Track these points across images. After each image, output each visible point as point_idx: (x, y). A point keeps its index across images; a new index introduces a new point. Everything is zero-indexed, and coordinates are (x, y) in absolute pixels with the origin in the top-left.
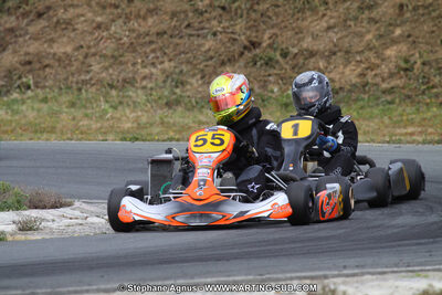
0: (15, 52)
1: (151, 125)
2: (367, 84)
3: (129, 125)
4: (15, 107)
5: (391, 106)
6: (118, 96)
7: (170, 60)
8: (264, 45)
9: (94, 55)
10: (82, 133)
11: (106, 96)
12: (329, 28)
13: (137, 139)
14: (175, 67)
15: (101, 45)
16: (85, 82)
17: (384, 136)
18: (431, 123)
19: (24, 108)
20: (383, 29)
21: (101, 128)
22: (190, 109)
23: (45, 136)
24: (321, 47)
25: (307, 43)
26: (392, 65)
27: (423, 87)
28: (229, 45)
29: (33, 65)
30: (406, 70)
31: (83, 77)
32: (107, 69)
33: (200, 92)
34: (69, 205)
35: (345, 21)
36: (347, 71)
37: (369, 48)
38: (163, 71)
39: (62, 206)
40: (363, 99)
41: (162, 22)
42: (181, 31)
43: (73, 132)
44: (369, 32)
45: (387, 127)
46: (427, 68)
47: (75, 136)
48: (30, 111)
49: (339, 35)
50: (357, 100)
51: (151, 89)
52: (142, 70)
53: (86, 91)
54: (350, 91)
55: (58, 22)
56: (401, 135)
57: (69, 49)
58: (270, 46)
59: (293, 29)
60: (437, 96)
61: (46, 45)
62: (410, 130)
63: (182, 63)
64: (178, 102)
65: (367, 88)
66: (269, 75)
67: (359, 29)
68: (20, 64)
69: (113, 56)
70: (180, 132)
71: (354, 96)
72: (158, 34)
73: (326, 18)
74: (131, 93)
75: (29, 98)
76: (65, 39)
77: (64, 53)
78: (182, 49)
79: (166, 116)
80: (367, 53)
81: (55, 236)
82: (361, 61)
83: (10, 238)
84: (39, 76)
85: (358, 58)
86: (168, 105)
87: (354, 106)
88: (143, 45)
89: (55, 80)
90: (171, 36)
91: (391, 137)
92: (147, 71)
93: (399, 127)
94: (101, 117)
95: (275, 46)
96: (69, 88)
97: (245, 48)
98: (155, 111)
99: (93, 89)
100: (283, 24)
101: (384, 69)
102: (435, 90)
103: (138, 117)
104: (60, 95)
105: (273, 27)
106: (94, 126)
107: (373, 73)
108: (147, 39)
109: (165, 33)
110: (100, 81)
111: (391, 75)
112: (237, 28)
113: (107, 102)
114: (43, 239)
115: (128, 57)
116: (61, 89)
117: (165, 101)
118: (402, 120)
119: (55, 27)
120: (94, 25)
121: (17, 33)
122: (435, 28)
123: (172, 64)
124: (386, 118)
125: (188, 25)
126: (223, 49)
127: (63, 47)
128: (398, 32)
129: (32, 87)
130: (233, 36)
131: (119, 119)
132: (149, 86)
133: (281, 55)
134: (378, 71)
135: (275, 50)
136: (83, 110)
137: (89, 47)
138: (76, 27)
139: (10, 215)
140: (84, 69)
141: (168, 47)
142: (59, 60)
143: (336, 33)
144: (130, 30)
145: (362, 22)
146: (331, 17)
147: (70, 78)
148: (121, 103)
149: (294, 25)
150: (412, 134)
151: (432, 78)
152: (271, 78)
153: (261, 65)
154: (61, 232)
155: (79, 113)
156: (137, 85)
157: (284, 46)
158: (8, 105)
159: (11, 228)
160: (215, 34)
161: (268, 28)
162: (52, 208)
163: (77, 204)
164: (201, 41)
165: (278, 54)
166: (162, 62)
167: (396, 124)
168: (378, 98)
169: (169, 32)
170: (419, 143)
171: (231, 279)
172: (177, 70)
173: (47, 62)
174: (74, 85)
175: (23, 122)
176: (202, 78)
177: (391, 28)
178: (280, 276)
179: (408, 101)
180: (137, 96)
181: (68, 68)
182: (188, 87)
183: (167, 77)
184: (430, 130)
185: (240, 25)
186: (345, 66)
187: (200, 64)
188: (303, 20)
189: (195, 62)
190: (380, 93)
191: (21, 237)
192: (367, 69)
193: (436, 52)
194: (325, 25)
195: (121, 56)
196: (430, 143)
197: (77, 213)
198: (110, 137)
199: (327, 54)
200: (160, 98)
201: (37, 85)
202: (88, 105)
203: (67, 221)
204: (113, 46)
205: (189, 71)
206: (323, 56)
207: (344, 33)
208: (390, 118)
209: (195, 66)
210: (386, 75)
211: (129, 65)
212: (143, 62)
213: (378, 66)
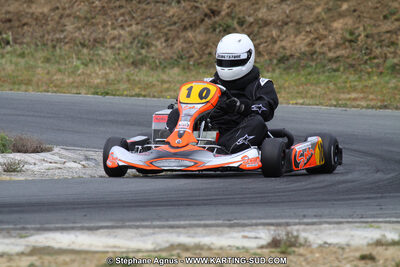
1: (119, 82)
2: (315, 52)
3: (99, 81)
5: (336, 74)
6: (89, 54)
7: (137, 24)
8: (223, 13)
9: (69, 16)
10: (55, 86)
11: (78, 53)
12: (282, 0)
13: (107, 94)
14: (142, 30)
15: (76, 8)
16: (59, 40)
17: (330, 100)
18: (372, 90)
19: (3, 61)
20: (331, 3)
21: (73, 82)
22: (154, 68)
23: (23, 87)
24: (275, 18)
25: (262, 13)
26: (338, 37)
27: (366, 57)
28: (191, 12)
29: (12, 23)
30: (351, 41)
31: (57, 36)
32: (79, 29)
33: (163, 54)
34: (48, 150)
36: (298, 40)
37: (318, 20)
38: (131, 33)
39: (42, 151)
40: (311, 66)
43: (48, 86)
44: (318, 5)
45: (332, 92)
46: (369, 40)
47: (50, 89)
48: (8, 64)
49: (292, 7)
50: (305, 67)
51: (119, 49)
52: (111, 32)
53: (60, 48)
54: (299, 58)
56: (345, 100)
57: (46, 10)
58: (228, 14)
60: (378, 66)
61: (25, 5)
62: (353, 95)
63: (148, 27)
64: (143, 62)
65: (315, 57)
67: (310, 3)
68: (2, 21)
69: (86, 18)
70: (145, 89)
71: (303, 63)
74: (100, 52)
75: (8, 53)
76: (43, 1)
77: (41, 13)
78: (148, 14)
79: (132, 75)
80: (316, 25)
81: (37, 178)
82: (310, 32)
84: (18, 33)
85: (308, 29)
86: (134, 64)
87: (302, 72)
88: (113, 9)
89: (32, 37)
90: (139, 2)
91: (337, 100)
92: (116, 32)
93: (344, 93)
94: (73, 72)
95: (233, 15)
96: (45, 45)
97: (206, 15)
98: (122, 69)
99: (67, 47)
101: (331, 40)
102: (376, 61)
103: (106, 74)
104: (36, 50)
106: (66, 81)
107: (321, 43)
108: (117, 3)
110: (73, 40)
111: (337, 46)
113: (78, 59)
114: (26, 180)
115: (100, 19)
116: (37, 45)
117: (131, 60)
118: (345, 87)
122: (378, 5)
123: (139, 27)
124: (331, 86)
126: (185, 16)
127: (40, 8)
128: (345, 6)
129: (11, 43)
130: (196, 4)
131: (90, 75)
132: (118, 46)
133: (238, 23)
134: (325, 41)
135: (233, 18)
136: (57, 65)
137: (64, 9)
140: (59, 28)
141: (136, 12)
142: (36, 19)
143: (289, 5)
147: (46, 36)
148: (91, 60)
150: (355, 99)
151: (374, 49)
153: (220, 32)
154: (42, 174)
155: (53, 68)
156: (107, 45)
157: (241, 15)
160: (178, 2)
162: (33, 152)
163: (56, 149)
164: (166, 7)
165: (235, 22)
166: (131, 25)
167: (341, 90)
168: (324, 66)
170: (363, 107)
171: (202, 222)
172: (143, 33)
173: (25, 20)
174: (50, 43)
175: (2, 74)
176: (166, 40)
177: (339, 3)
178: (246, 222)
179: (351, 70)
180: (107, 55)
181: (44, 27)
182: (153, 48)
183: (134, 39)
184: (371, 96)
186: (296, 36)
187: (164, 28)
189: (160, 26)
190: (326, 62)
191: (6, 177)
192: (316, 38)
193: (379, 26)
195: (93, 18)
196: (373, 107)
197: (56, 158)
198: (83, 91)
199: (280, 23)
200: (127, 57)
201: (15, 41)
202: (61, 61)
203: (47, 165)
204: (86, 8)
205: (154, 34)
206: (276, 25)
207: (296, 6)
208: (335, 84)
209: (159, 30)
210: (332, 45)
211: (100, 26)
212: (113, 24)
213: (325, 37)
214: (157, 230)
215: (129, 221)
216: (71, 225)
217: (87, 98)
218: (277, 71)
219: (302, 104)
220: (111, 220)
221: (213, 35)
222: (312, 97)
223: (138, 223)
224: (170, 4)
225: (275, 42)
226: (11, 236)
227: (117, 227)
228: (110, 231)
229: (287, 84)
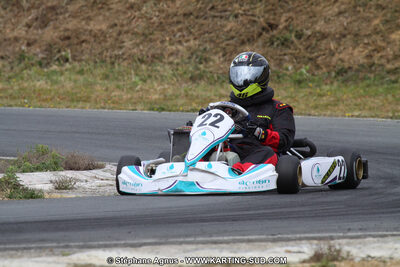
0: (55, 28)
1: (177, 97)
2: (374, 64)
3: (156, 96)
4: (55, 78)
5: (395, 85)
6: (148, 70)
7: (195, 39)
8: (281, 27)
9: (127, 32)
10: (114, 103)
11: (137, 69)
12: (340, 13)
13: (163, 110)
14: (199, 45)
15: (133, 24)
16: (117, 57)
17: (388, 111)
19: (62, 78)
20: (389, 15)
21: (131, 99)
22: (213, 83)
23: (81, 104)
24: (333, 30)
25: (320, 26)
26: (396, 48)
28: (248, 26)
29: (71, 40)
31: (116, 52)
32: (138, 45)
33: (222, 69)
34: (101, 167)
35: (355, 7)
36: (356, 52)
37: (376, 31)
38: (189, 48)
39: (94, 168)
40: (369, 78)
41: (189, 4)
42: (206, 13)
43: (106, 102)
44: (376, 17)
45: (390, 103)
47: (107, 105)
48: (67, 82)
49: (349, 20)
50: (363, 79)
51: (178, 64)
52: (169, 47)
53: (119, 64)
54: (358, 71)
55: (95, 2)
57: (104, 27)
58: (286, 28)
59: (308, 13)
61: (83, 23)
63: (206, 42)
64: (201, 77)
65: (373, 68)
66: (285, 55)
67: (368, 14)
68: (60, 38)
69: (143, 34)
70: (203, 104)
71: (361, 75)
72: (185, 15)
73: (337, 4)
74: (158, 68)
75: (66, 70)
76: (101, 18)
77: (100, 30)
78: (206, 29)
79: (190, 90)
80: (374, 37)
81: (88, 195)
82: (368, 44)
83: (47, 196)
84: (76, 51)
85: (366, 41)
86: (193, 79)
87: (361, 85)
88: (170, 25)
89: (91, 54)
90: (197, 17)
91: (394, 113)
94: (131, 88)
95: (291, 28)
96: (104, 61)
97: (264, 29)
98: (180, 85)
99: (125, 63)
100: (298, 9)
101: (390, 52)
103: (164, 89)
104: (95, 67)
105: (289, 11)
106: (125, 97)
107: (379, 55)
108: (175, 19)
109: (191, 14)
110: (131, 56)
111: (396, 57)
112: (257, 11)
113: (137, 75)
114: (77, 198)
115: (158, 35)
116: (96, 62)
117: (190, 75)
119: (92, 6)
120: (128, 5)
121: (58, 11)
123: (197, 42)
124: (390, 97)
125: (213, 8)
126: (243, 30)
127: (99, 25)
129: (70, 60)
130: (256, 19)
131: (147, 91)
132: (176, 61)
133: (296, 36)
134: (384, 53)
135: (291, 32)
136: (115, 82)
137: (122, 26)
138: (112, 6)
139: (47, 176)
140: (117, 45)
141: (194, 27)
142: (95, 36)
143: (347, 18)
144: (160, 11)
145: (370, 8)
146: (343, 3)
147: (105, 53)
149: (309, 9)
152: (286, 57)
153: (278, 45)
154: (93, 191)
155: (111, 85)
156: (165, 60)
157: (299, 28)
158: (48, 76)
159: (48, 187)
160: (236, 16)
161: (285, 12)
162: (85, 169)
163: (108, 166)
164: (224, 22)
165: (293, 35)
166: (187, 41)
168: (383, 78)
169: (195, 14)
172: (201, 48)
173: (84, 37)
174: (108, 59)
175: (61, 91)
176: (224, 55)
177: (397, 14)
178: (290, 236)
180: (165, 70)
181: (103, 44)
182: (211, 63)
183: (192, 54)
185: (259, 9)
186: (354, 48)
187: (222, 42)
188: (317, 5)
189: (218, 41)
190: (384, 73)
191: (57, 195)
192: (374, 50)
194: (336, 10)
195: (151, 34)
197: (108, 175)
198: (139, 107)
199: (337, 36)
200: (185, 73)
201: (74, 58)
202: (120, 77)
203: (99, 182)
204: (143, 24)
205: (211, 49)
206: (334, 38)
207: (354, 18)
208: (394, 96)
209: (217, 45)
210: (390, 57)
211: (158, 42)
212: (170, 39)
213: (384, 48)
214: (201, 246)
215: (174, 237)
216: (115, 242)
217: (144, 113)
218: (336, 84)
219: (357, 116)
220: (154, 237)
221: (270, 49)
222: (370, 109)
223: (182, 240)
224: (227, 19)
225: (333, 55)
226: (54, 254)
227: (160, 244)
228: (154, 247)
229: (345, 96)
